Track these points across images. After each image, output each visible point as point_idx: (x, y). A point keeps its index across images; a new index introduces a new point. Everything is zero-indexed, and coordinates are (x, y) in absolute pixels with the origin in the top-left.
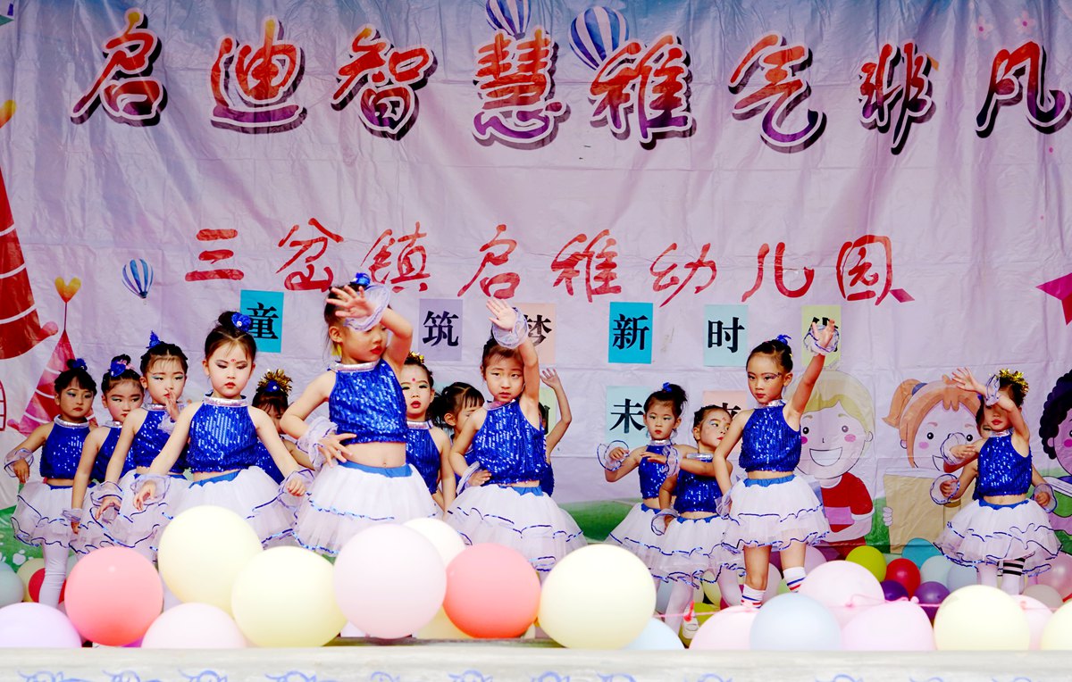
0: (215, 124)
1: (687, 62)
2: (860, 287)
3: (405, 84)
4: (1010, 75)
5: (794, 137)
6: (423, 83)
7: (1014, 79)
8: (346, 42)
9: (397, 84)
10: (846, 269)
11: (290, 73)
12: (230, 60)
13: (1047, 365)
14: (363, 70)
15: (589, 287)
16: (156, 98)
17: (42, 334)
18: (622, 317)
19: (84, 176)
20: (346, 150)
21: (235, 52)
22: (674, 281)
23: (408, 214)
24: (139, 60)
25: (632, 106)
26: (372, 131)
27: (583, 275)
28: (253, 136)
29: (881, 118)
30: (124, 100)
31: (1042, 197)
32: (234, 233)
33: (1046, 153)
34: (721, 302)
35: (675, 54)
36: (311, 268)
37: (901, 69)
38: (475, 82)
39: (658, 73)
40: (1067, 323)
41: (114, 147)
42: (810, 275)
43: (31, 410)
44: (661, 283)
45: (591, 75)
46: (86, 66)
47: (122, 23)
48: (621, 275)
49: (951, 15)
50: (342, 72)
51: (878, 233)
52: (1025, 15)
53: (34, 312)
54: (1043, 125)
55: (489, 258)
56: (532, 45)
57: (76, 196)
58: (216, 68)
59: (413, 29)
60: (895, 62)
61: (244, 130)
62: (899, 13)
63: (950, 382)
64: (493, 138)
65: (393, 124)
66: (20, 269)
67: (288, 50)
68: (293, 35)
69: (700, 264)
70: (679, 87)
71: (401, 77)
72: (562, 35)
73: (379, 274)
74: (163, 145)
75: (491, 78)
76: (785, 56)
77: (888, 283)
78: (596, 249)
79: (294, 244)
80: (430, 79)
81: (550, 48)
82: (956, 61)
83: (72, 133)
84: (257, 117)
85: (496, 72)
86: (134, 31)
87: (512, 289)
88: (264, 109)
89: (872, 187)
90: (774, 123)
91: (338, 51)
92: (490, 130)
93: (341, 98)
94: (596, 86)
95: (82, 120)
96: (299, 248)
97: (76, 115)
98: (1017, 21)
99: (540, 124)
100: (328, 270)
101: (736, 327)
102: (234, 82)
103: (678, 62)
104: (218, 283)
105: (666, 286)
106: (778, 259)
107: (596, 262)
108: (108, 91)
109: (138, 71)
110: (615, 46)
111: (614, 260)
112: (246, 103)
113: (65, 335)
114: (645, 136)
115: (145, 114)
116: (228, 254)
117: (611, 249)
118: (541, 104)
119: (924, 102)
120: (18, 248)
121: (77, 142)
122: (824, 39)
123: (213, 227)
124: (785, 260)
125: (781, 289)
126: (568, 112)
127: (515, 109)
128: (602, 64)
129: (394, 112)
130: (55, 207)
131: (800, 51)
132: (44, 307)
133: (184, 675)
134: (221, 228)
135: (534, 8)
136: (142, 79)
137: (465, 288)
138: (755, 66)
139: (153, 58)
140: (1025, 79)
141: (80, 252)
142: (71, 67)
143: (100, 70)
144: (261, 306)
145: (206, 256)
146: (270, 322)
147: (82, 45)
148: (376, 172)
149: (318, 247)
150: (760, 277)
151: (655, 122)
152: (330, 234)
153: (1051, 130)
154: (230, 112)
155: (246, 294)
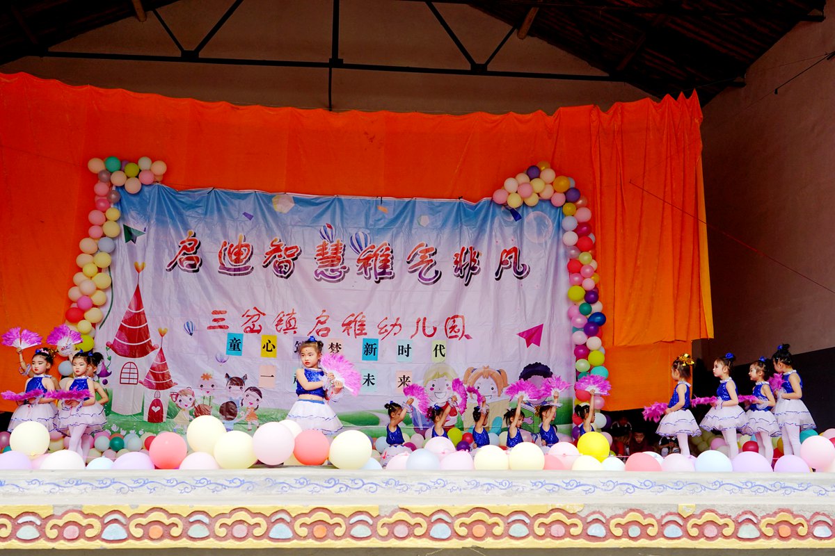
0: (219, 272)
1: (392, 252)
2: (453, 334)
3: (290, 259)
4: (507, 258)
5: (430, 280)
6: (296, 258)
7: (508, 260)
8: (268, 243)
9: (287, 259)
10: (448, 327)
11: (247, 254)
12: (226, 249)
13: (520, 364)
14: (275, 253)
15: (355, 333)
16: (198, 262)
17: (153, 349)
18: (367, 344)
19: (170, 292)
20: (268, 282)
21: (228, 246)
22: (386, 331)
23: (291, 306)
24: (192, 248)
25: (372, 268)
26: (277, 276)
27: (353, 328)
28: (233, 277)
29: (461, 273)
30: (186, 263)
31: (518, 302)
32: (226, 312)
33: (520, 286)
34: (403, 339)
35: (388, 249)
36: (254, 325)
37: (468, 256)
38: (315, 259)
40: (528, 346)
41: (182, 280)
42: (435, 329)
43: (147, 377)
44: (382, 332)
45: (357, 256)
47: (187, 235)
48: (367, 329)
49: (486, 236)
50: (267, 254)
51: (460, 315)
52: (512, 237)
53: (150, 341)
54: (519, 276)
55: (319, 322)
56: (336, 245)
57: (167, 298)
58: (220, 252)
59: (293, 239)
60: (466, 253)
61: (230, 274)
62: (468, 236)
63: (485, 368)
64: (321, 278)
65: (285, 273)
66: (145, 325)
67: (247, 246)
68: (249, 240)
69: (396, 325)
70: (389, 261)
71: (288, 256)
72: (347, 242)
73: (279, 328)
74: (200, 278)
75: (321, 257)
76: (427, 251)
77: (463, 332)
78: (358, 319)
79: (248, 316)
80: (299, 257)
81: (342, 246)
82: (488, 253)
83: (166, 274)
84: (235, 270)
85: (323, 255)
86: (191, 238)
87: (328, 333)
88: (238, 267)
89: (457, 298)
90: (423, 274)
91: (266, 246)
92: (320, 276)
93: (266, 264)
94: (359, 260)
95: (170, 270)
96: (249, 318)
97: (168, 268)
98: (510, 239)
99: (339, 274)
100: (260, 326)
101: (408, 348)
102: (227, 257)
103: (389, 252)
104: (219, 330)
106: (424, 323)
107: (358, 324)
108: (180, 260)
109: (192, 252)
110: (366, 246)
111: (364, 323)
112: (231, 264)
113: (161, 349)
114: (377, 278)
115: (194, 268)
116: (223, 319)
117: (363, 319)
118: (339, 267)
119: (476, 268)
120: (145, 317)
121: (168, 278)
122: (442, 244)
123: (218, 310)
124: (426, 324)
125: (425, 334)
126: (349, 269)
127: (330, 268)
129: (285, 269)
130: (159, 302)
131: (432, 249)
132: (154, 339)
133: (195, 480)
134: (221, 310)
135: (337, 232)
136: (193, 255)
138: (416, 254)
139: (197, 248)
140: (512, 260)
141: (168, 318)
142: (167, 251)
143: (178, 252)
144: (235, 339)
145: (215, 320)
146: (238, 345)
147: (171, 242)
148: (278, 290)
149: (256, 317)
150: (417, 330)
151: (380, 274)
152: (261, 313)
153: (521, 278)
154: (225, 268)
155: (229, 335)
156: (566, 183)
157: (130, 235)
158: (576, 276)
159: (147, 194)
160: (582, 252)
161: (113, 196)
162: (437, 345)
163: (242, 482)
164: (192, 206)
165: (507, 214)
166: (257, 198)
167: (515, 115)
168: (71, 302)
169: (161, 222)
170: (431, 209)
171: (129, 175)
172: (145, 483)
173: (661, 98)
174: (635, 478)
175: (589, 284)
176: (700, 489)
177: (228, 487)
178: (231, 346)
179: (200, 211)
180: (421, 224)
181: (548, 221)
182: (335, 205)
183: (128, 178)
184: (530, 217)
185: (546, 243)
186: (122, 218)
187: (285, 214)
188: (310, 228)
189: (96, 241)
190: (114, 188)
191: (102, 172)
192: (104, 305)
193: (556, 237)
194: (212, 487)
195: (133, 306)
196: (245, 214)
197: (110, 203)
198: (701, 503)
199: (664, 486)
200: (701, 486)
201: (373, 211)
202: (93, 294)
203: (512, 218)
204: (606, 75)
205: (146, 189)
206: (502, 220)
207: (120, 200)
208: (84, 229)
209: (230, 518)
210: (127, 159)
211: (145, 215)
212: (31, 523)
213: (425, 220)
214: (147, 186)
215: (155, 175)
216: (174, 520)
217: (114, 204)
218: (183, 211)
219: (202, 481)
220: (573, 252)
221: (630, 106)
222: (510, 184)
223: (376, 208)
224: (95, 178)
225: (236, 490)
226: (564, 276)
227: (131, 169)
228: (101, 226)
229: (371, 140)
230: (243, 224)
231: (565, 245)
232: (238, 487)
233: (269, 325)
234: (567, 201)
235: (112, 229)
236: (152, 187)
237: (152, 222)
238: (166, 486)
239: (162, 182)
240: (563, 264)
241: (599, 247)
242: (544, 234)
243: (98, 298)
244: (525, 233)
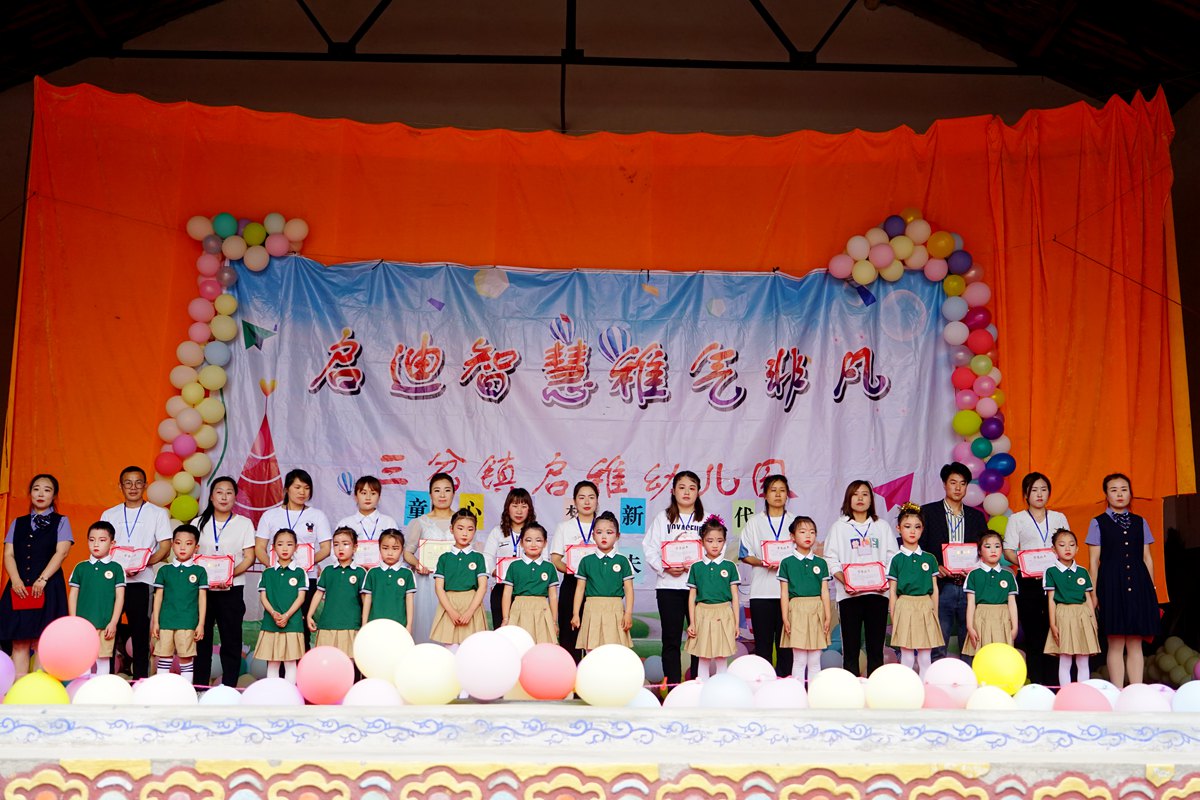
0: (392, 394)
1: (666, 359)
3: (503, 371)
4: (853, 367)
5: (728, 402)
6: (513, 371)
7: (855, 369)
8: (468, 347)
9: (498, 371)
11: (436, 365)
12: (402, 357)
14: (478, 363)
15: (608, 489)
16: (359, 377)
18: (628, 507)
19: (316, 424)
20: (468, 409)
21: (405, 352)
22: (658, 485)
23: (506, 446)
24: (349, 357)
25: (634, 384)
26: (483, 398)
27: (605, 482)
28: (414, 401)
29: (779, 392)
31: (873, 438)
32: (403, 457)
33: (875, 411)
35: (659, 354)
37: (790, 363)
38: (543, 370)
39: (649, 365)
40: (889, 510)
41: (334, 407)
42: (737, 482)
44: (651, 487)
45: (611, 366)
46: (319, 360)
47: (339, 336)
48: (627, 482)
49: (819, 332)
50: (466, 364)
51: (777, 458)
52: (861, 331)
54: (873, 395)
55: (551, 472)
56: (576, 348)
57: (311, 436)
58: (394, 362)
59: (507, 339)
60: (786, 359)
61: (409, 398)
62: (788, 332)
64: (553, 403)
65: (496, 394)
66: (277, 478)
67: (435, 351)
68: (439, 342)
70: (661, 373)
71: (501, 367)
72: (593, 343)
73: (487, 482)
74: (362, 407)
75: (552, 368)
76: (723, 355)
78: (613, 467)
79: (437, 464)
80: (517, 368)
81: (587, 350)
82: (822, 358)
83: (309, 399)
84: (416, 390)
85: (555, 364)
86: (347, 340)
87: (564, 490)
88: (421, 385)
89: (772, 432)
90: (716, 394)
91: (464, 352)
92: (552, 397)
93: (465, 379)
94: (613, 371)
95: (315, 391)
96: (441, 466)
97: (312, 389)
98: (857, 336)
99: (581, 394)
102: (404, 370)
104: (393, 486)
105: (653, 489)
106: (719, 473)
107: (613, 474)
108: (330, 375)
109: (348, 363)
110: (624, 350)
111: (623, 473)
112: (411, 382)
114: (642, 402)
115: (352, 387)
116: (399, 469)
117: (621, 467)
118: (581, 383)
119: (803, 382)
120: (277, 466)
121: (312, 404)
122: (746, 345)
123: (390, 454)
124: (723, 473)
125: (721, 490)
126: (597, 387)
127: (566, 385)
128: (617, 360)
129: (496, 387)
130: (299, 442)
131: (731, 352)
134: (396, 454)
135: (578, 327)
136: (351, 368)
137: (537, 489)
138: (705, 361)
139: (357, 356)
140: (862, 369)
141: (313, 468)
142: (310, 361)
143: (327, 363)
144: (418, 500)
145: (386, 470)
146: (423, 509)
147: (316, 348)
148: (485, 420)
149: (451, 466)
150: (709, 483)
151: (648, 394)
152: (459, 459)
153: (877, 398)
154: (400, 387)
155: (409, 493)
156: (946, 243)
157: (252, 337)
158: (966, 395)
159: (278, 272)
160: (975, 354)
161: (226, 275)
162: (740, 509)
163: (440, 727)
164: (349, 290)
165: (852, 295)
166: (451, 276)
167: (864, 133)
168: (164, 442)
169: (300, 316)
170: (730, 288)
171: (250, 243)
172: (288, 727)
173: (1105, 100)
174: (1072, 721)
175: (988, 407)
176: (1181, 741)
177: (418, 733)
178: (411, 512)
179: (361, 297)
180: (712, 312)
181: (919, 305)
182: (574, 283)
183: (248, 246)
184: (890, 299)
185: (916, 340)
186: (239, 310)
187: (494, 300)
188: (534, 322)
189: (203, 347)
190: (227, 264)
191: (208, 238)
192: (213, 448)
193: (933, 331)
194: (393, 733)
195: (258, 449)
196: (431, 301)
197: (221, 286)
198: (1183, 763)
199: (1121, 736)
200: (1183, 735)
201: (634, 291)
202: (197, 430)
203: (861, 301)
204: (1013, 65)
205: (276, 263)
206: (844, 305)
207: (237, 282)
208: (183, 327)
209: (423, 781)
210: (246, 218)
211: (275, 305)
212: (118, 787)
213: (717, 306)
214: (280, 258)
215: (290, 242)
216: (337, 784)
217: (228, 289)
218: (336, 298)
219: (377, 724)
220: (961, 354)
221: (1052, 115)
222: (857, 245)
223: (640, 288)
224: (199, 246)
225: (430, 737)
226: (946, 396)
227: (254, 232)
228: (208, 322)
229: (631, 178)
230: (428, 318)
231: (948, 345)
232: (434, 733)
233: (471, 478)
234: (950, 273)
235: (224, 327)
236: (286, 260)
237: (287, 316)
238: (320, 731)
239: (302, 252)
240: (945, 375)
241: (1004, 347)
242: (913, 328)
243: (204, 437)
244: (883, 325)
